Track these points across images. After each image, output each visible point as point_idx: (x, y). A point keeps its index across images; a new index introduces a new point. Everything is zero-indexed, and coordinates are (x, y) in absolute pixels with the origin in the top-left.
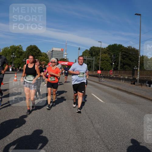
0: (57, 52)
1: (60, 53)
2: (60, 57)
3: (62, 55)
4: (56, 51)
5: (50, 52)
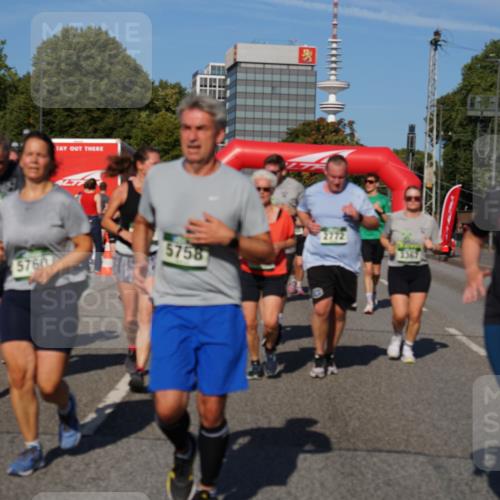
0: (268, 77)
1: (289, 84)
2: (288, 109)
3: (306, 98)
4: (263, 67)
5: (218, 77)
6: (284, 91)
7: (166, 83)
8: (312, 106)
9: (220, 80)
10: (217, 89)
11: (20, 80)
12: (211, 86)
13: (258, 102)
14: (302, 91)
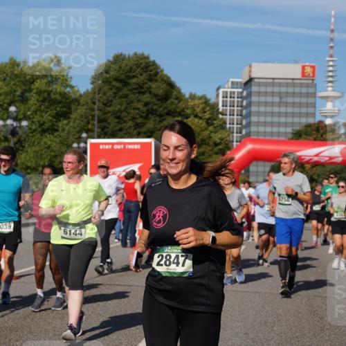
0: (276, 89)
1: (294, 94)
2: (293, 115)
3: (307, 105)
4: (273, 82)
5: (236, 90)
6: (290, 100)
7: (194, 96)
8: (313, 112)
9: (238, 92)
10: (236, 99)
11: (81, 95)
12: (231, 97)
13: (269, 109)
14: (304, 100)
